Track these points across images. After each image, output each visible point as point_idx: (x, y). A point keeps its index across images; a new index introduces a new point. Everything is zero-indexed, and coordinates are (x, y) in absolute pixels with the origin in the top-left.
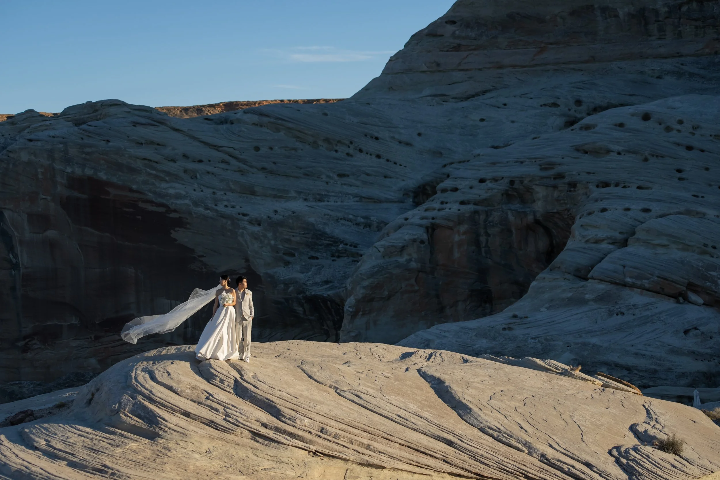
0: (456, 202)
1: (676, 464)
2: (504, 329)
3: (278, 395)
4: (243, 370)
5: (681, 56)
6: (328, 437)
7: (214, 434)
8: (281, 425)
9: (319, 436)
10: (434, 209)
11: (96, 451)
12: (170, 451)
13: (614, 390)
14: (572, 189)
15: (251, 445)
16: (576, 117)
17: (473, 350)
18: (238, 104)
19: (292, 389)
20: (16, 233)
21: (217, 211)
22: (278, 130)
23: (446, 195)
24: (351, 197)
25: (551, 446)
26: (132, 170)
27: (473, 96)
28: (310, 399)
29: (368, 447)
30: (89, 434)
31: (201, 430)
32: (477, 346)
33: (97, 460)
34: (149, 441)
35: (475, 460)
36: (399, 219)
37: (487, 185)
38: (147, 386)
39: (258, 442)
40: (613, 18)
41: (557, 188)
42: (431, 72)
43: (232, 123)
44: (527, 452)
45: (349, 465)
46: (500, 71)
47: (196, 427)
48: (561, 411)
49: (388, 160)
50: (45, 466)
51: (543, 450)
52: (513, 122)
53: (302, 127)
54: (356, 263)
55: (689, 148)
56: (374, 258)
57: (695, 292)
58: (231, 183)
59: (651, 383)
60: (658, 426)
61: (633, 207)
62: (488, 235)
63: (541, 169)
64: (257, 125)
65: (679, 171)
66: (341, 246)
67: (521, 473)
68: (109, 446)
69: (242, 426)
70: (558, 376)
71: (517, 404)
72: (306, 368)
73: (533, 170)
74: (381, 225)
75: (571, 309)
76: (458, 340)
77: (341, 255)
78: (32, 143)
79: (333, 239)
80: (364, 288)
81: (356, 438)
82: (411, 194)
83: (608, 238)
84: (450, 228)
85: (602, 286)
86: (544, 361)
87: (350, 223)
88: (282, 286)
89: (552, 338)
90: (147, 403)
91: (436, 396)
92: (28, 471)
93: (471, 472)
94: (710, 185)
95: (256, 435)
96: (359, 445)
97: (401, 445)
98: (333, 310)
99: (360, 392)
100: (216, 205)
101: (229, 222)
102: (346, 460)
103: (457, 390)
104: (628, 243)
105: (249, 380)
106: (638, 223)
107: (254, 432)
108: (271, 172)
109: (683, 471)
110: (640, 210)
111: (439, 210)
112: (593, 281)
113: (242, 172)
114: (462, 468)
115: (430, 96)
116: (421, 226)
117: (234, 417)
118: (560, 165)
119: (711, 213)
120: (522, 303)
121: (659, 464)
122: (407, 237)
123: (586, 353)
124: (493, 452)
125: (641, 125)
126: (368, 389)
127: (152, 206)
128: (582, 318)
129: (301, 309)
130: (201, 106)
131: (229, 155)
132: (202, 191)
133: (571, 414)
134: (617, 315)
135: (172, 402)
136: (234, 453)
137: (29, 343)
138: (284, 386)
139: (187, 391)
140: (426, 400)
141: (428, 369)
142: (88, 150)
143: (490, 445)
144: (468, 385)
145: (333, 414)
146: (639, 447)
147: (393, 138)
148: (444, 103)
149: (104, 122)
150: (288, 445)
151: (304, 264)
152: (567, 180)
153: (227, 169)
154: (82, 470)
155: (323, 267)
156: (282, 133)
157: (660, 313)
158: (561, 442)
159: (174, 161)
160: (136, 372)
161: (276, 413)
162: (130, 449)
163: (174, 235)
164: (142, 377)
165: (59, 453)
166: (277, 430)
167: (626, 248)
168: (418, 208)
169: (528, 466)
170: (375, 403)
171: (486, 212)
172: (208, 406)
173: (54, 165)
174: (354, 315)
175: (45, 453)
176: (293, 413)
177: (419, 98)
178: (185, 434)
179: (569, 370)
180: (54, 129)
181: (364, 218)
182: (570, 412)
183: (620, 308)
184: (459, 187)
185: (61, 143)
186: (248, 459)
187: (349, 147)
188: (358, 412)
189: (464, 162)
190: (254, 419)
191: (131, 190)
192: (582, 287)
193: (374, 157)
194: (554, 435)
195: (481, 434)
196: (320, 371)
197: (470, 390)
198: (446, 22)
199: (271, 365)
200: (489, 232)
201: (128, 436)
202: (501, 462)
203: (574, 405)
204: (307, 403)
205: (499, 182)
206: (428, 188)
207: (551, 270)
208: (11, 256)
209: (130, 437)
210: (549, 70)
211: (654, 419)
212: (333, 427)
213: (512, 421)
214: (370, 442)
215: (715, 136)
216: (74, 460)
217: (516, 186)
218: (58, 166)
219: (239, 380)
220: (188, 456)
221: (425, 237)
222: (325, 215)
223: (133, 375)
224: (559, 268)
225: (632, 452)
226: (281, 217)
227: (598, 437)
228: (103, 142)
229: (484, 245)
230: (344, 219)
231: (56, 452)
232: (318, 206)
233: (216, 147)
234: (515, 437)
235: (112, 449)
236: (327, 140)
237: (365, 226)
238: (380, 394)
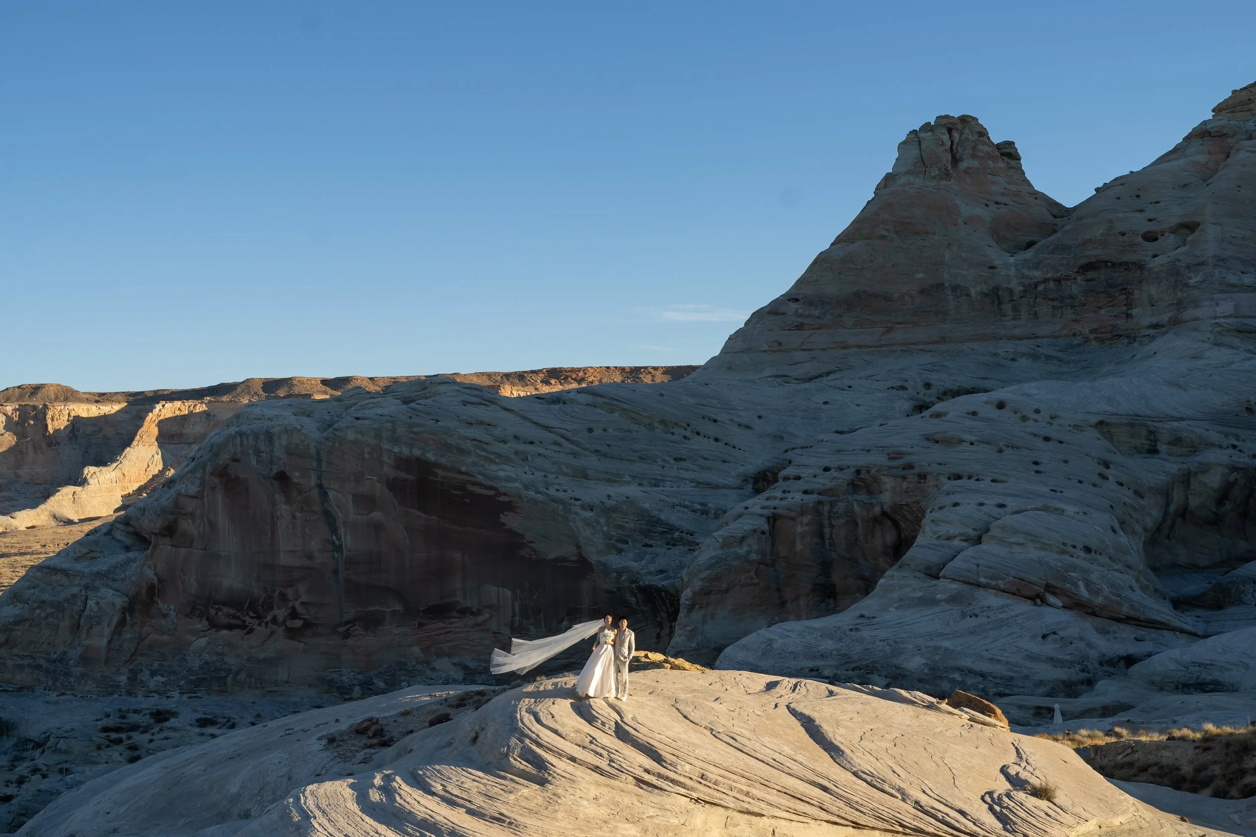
0: (799, 491)
1: (1050, 812)
2: (851, 630)
3: (658, 739)
4: (622, 711)
5: (1037, 337)
6: (709, 784)
7: (600, 780)
8: (663, 771)
9: (700, 783)
10: (776, 498)
11: (490, 798)
12: (559, 797)
13: (982, 726)
14: (922, 481)
15: (635, 792)
16: (924, 401)
17: (818, 652)
18: (562, 371)
19: (671, 732)
20: (340, 514)
21: (547, 495)
22: (612, 411)
23: (788, 483)
24: (688, 482)
25: (924, 792)
26: (462, 451)
27: (816, 378)
28: (689, 743)
29: (747, 794)
30: (482, 778)
31: (588, 776)
32: (822, 647)
33: (494, 808)
34: (539, 787)
35: (850, 807)
36: (739, 508)
37: (832, 474)
38: (533, 729)
39: (641, 788)
40: (965, 297)
41: (906, 478)
42: (772, 351)
43: (565, 403)
44: (900, 798)
45: (730, 813)
46: (845, 351)
47: (582, 772)
48: (932, 752)
49: (726, 444)
50: (447, 814)
51: (917, 796)
52: (858, 405)
53: (638, 408)
54: (692, 551)
55: (1047, 439)
56: (712, 548)
57: (1054, 593)
58: (563, 466)
59: (1007, 691)
60: (1028, 768)
61: (987, 502)
62: (832, 526)
63: (890, 459)
64: (591, 405)
65: (1036, 463)
66: (677, 534)
67: (896, 821)
68: (503, 792)
69: (626, 772)
70: (925, 710)
71: (888, 745)
72: (681, 707)
73: (881, 459)
74: (720, 512)
75: (922, 610)
76: (802, 640)
77: (677, 543)
78: (359, 422)
79: (668, 527)
80: (701, 580)
81: (735, 784)
82: (751, 481)
83: (960, 534)
84: (793, 519)
85: (955, 586)
86: (910, 693)
87: (686, 510)
88: (615, 575)
89: (901, 641)
90: (534, 747)
91: (807, 736)
92: (433, 820)
93: (847, 820)
94: (1069, 479)
95: (640, 781)
96: (738, 792)
97: (778, 791)
98: (667, 601)
99: (735, 733)
100: (547, 489)
101: (561, 507)
102: (726, 808)
103: (828, 729)
104: (982, 539)
105: (630, 724)
106: (992, 519)
107: (638, 778)
108: (605, 455)
109: (1057, 820)
110: (995, 506)
111: (781, 499)
112: (945, 580)
113: (574, 454)
114: (838, 816)
115: (772, 376)
116: (762, 516)
117: (618, 762)
118: (909, 454)
119: (1070, 509)
120: (869, 602)
121: (1033, 812)
122: (747, 528)
123: (937, 658)
124: (868, 798)
125: (995, 413)
126: (743, 731)
127: (482, 488)
128: (933, 620)
129: (634, 599)
130: (523, 372)
131: (561, 437)
132: (533, 474)
133: (941, 755)
134: (971, 617)
135: (559, 746)
136: (620, 800)
137: (350, 629)
138: (663, 729)
139: (571, 735)
140: (798, 742)
141: (797, 705)
142: (416, 429)
143: (864, 791)
144: (838, 723)
145: (711, 758)
146: (1012, 794)
147: (732, 420)
148: (785, 384)
149: (434, 401)
150: (671, 792)
151: (637, 552)
152: (916, 471)
153: (559, 452)
154: (480, 818)
155: (658, 555)
156: (616, 414)
157: (1017, 616)
158: (933, 788)
159: (504, 442)
160: (520, 714)
161: (657, 757)
162: (522, 796)
163: (503, 519)
164: (528, 719)
165: (456, 799)
166: (660, 776)
167: (980, 545)
168: (759, 497)
169: (903, 814)
170: (751, 746)
171: (831, 502)
172: (592, 750)
173: (381, 444)
174: (691, 608)
175: (443, 799)
176: (674, 759)
177: (760, 379)
178: (572, 780)
179: (935, 704)
180: (381, 407)
181: (701, 504)
182: (940, 753)
183: (973, 609)
184: (803, 475)
185: (389, 422)
186: (634, 806)
187: (686, 429)
188: (734, 756)
189: (807, 447)
190: (637, 764)
191: (460, 472)
192: (934, 586)
193: (711, 440)
194: (927, 779)
195: (855, 778)
196: (695, 710)
197: (841, 729)
198: (789, 300)
199: (647, 705)
200: (833, 523)
201: (519, 782)
202: (876, 810)
203: (944, 745)
204: (686, 747)
205: (844, 472)
206: (768, 474)
207: (900, 567)
208: (334, 538)
209: (521, 783)
210: (896, 351)
211: (1024, 759)
212: (713, 773)
213: (885, 765)
214: (749, 789)
215: (1074, 426)
216: (472, 807)
217: (862, 476)
218: (385, 446)
219: (620, 722)
220: (577, 803)
221: (766, 527)
222: (660, 500)
223: (518, 716)
224: (909, 565)
225: (1005, 799)
226: (615, 502)
227: (969, 781)
228: (432, 421)
229: (828, 537)
230: (681, 505)
231: (454, 798)
232: (653, 491)
233: (548, 428)
234: (888, 782)
235: (506, 795)
236: (663, 422)
237: (702, 514)
238: (755, 736)
